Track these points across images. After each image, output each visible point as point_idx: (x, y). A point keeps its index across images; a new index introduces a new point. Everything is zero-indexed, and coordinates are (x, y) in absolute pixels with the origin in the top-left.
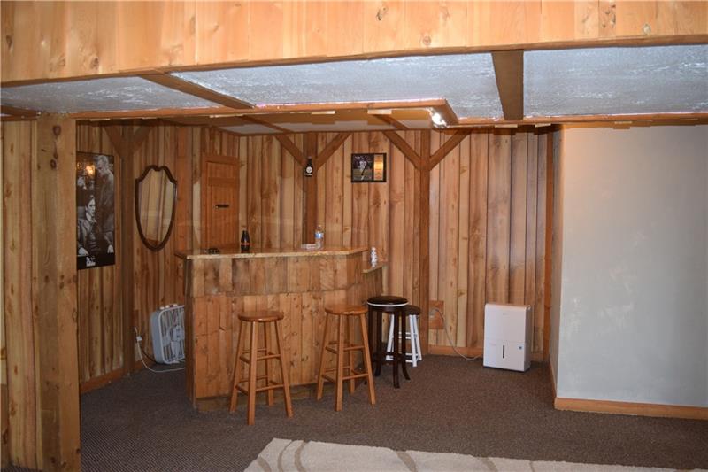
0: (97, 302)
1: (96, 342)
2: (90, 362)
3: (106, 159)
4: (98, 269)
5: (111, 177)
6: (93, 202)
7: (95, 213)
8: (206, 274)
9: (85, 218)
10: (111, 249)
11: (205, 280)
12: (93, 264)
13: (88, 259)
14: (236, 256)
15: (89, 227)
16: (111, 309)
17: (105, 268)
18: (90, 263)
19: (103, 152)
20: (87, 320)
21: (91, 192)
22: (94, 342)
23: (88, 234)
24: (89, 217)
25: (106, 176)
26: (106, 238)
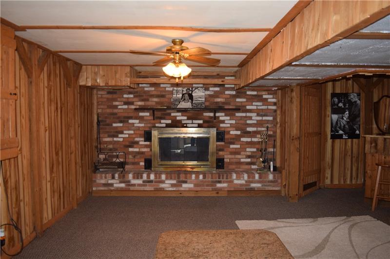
0: (350, 153)
1: (348, 169)
2: (344, 177)
3: (355, 95)
4: (350, 140)
5: (359, 102)
6: (347, 112)
7: (349, 117)
8: (371, 144)
9: (343, 119)
10: (357, 132)
11: (371, 147)
12: (347, 137)
13: (344, 135)
14: (386, 137)
15: (345, 123)
16: (358, 157)
17: (354, 140)
18: (344, 137)
19: (354, 92)
20: (343, 160)
21: (347, 109)
22: (347, 169)
23: (344, 125)
24: (345, 119)
25: (355, 102)
26: (355, 127)
